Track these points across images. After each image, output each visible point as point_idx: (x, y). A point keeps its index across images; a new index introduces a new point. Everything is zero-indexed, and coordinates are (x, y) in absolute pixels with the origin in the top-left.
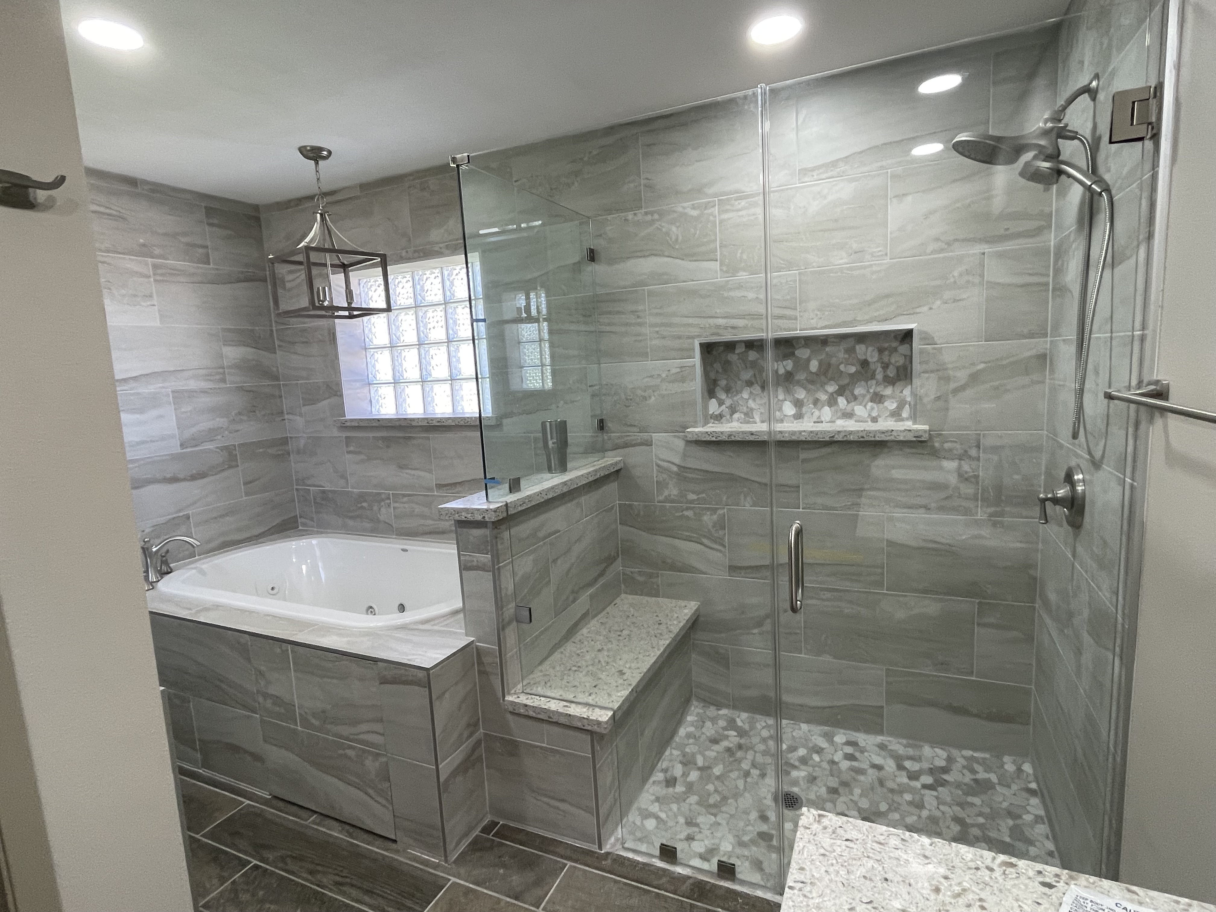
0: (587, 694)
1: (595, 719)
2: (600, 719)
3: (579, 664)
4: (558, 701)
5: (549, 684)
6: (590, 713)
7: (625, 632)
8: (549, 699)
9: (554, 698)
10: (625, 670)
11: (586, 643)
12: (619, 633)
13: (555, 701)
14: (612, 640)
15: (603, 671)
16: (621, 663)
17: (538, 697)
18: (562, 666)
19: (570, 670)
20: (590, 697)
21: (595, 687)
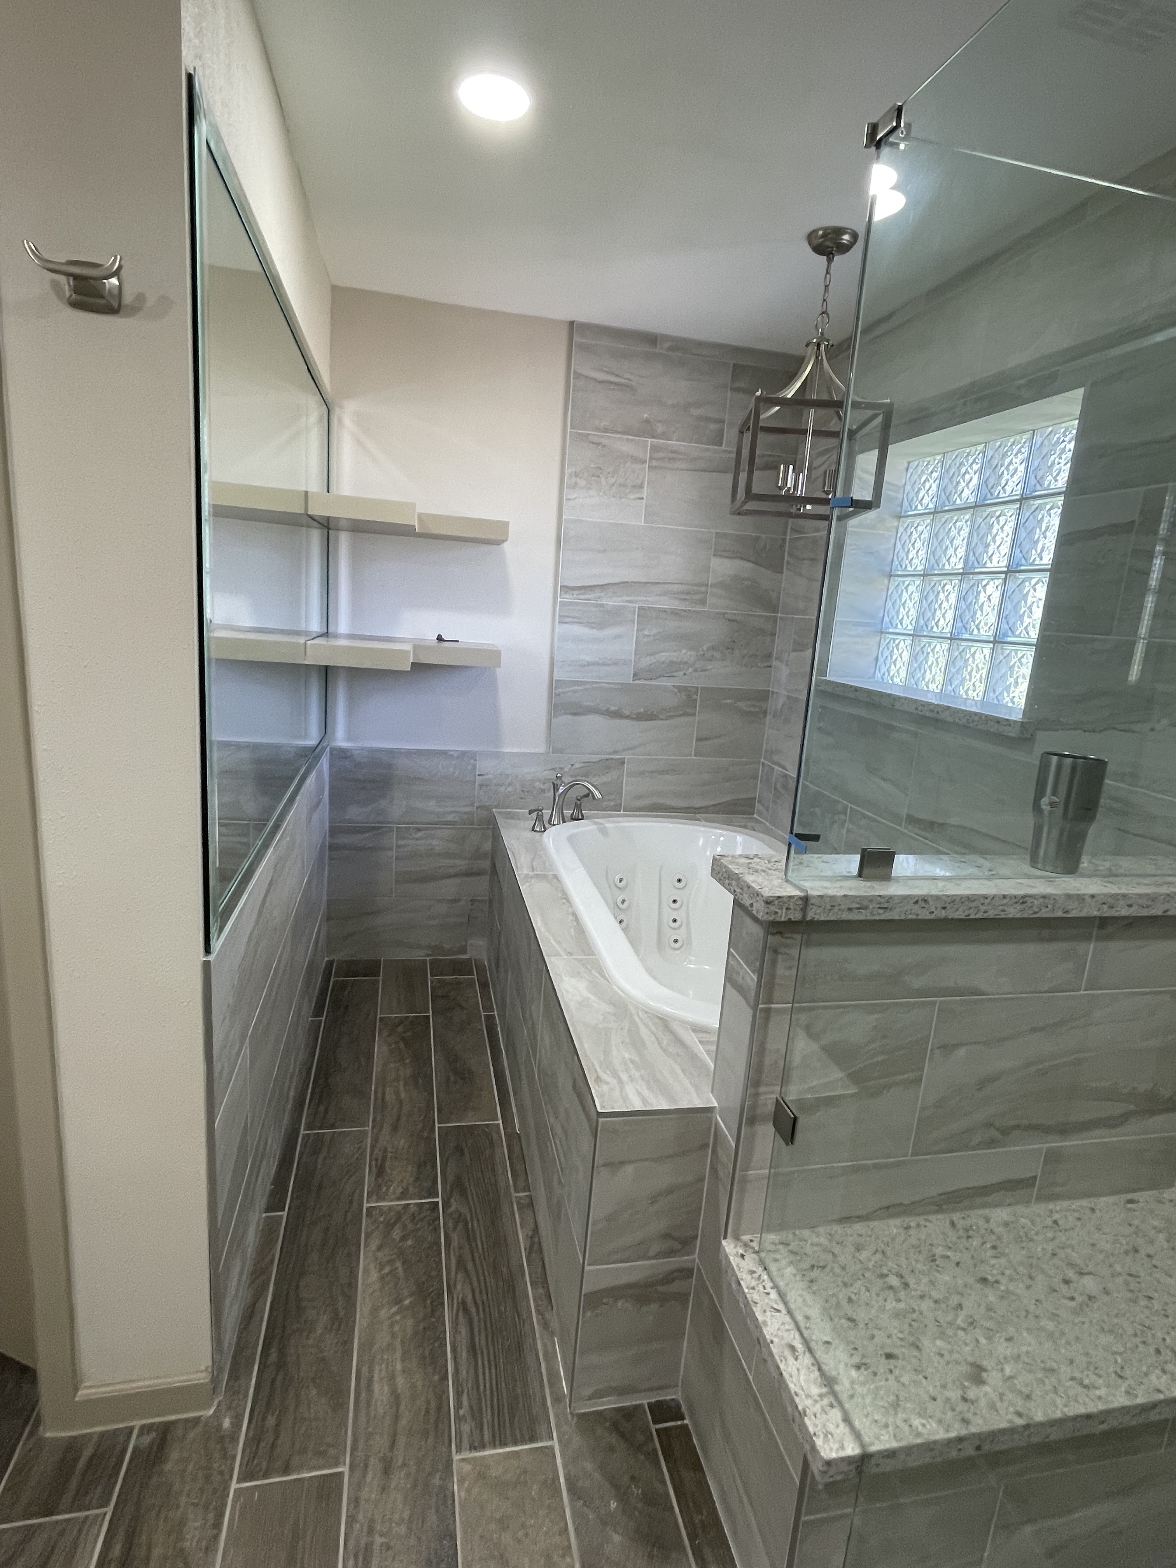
0: (856, 1359)
1: (811, 1430)
2: (819, 1442)
3: (912, 1281)
4: (792, 1326)
5: (815, 1273)
6: (817, 1408)
7: (1089, 1284)
8: (781, 1307)
9: (790, 1312)
10: (993, 1378)
11: (976, 1242)
12: (1071, 1274)
13: (788, 1319)
14: (1040, 1278)
15: (942, 1335)
16: (1003, 1349)
17: (769, 1285)
18: (879, 1256)
19: (883, 1276)
20: (854, 1373)
21: (889, 1356)
